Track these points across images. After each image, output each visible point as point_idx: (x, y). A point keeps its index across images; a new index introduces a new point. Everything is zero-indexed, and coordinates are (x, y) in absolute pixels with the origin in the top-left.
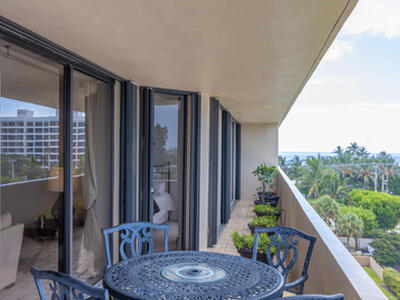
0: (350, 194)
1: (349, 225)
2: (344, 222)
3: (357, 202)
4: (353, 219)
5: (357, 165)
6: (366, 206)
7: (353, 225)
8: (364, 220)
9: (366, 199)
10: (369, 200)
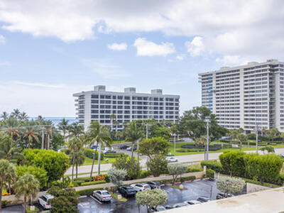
0: (22, 154)
1: (27, 186)
2: (21, 184)
3: (30, 161)
4: (30, 180)
5: (24, 128)
6: (39, 164)
7: (30, 186)
8: (37, 176)
9: (37, 157)
10: (40, 158)
